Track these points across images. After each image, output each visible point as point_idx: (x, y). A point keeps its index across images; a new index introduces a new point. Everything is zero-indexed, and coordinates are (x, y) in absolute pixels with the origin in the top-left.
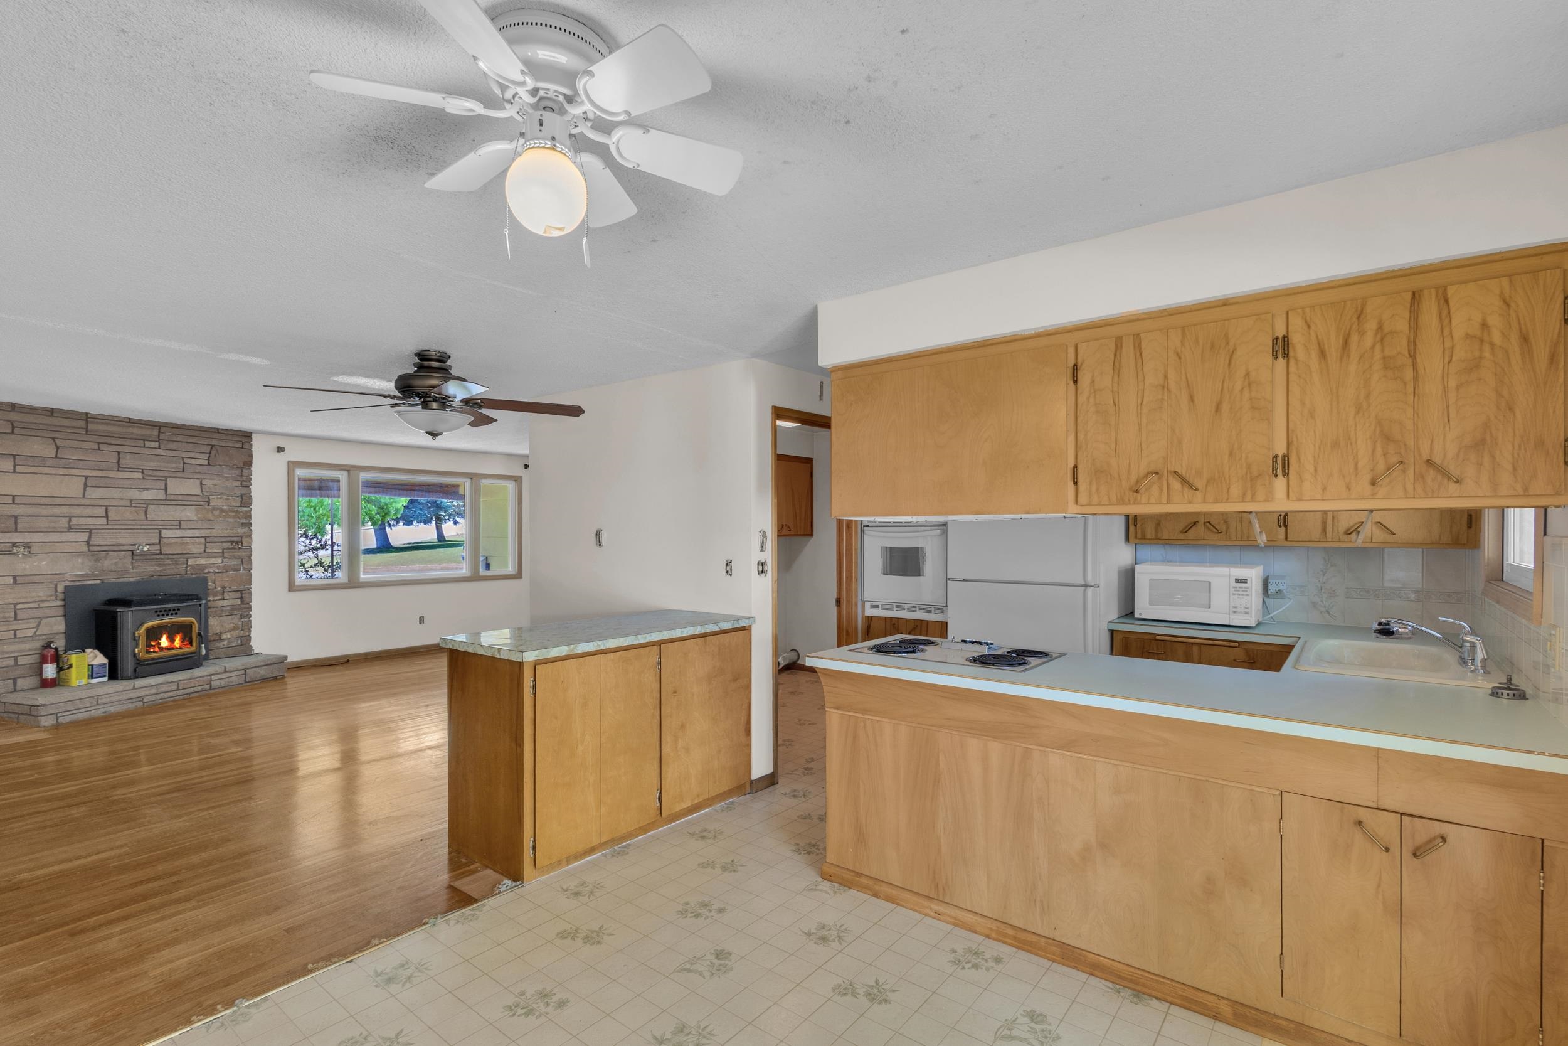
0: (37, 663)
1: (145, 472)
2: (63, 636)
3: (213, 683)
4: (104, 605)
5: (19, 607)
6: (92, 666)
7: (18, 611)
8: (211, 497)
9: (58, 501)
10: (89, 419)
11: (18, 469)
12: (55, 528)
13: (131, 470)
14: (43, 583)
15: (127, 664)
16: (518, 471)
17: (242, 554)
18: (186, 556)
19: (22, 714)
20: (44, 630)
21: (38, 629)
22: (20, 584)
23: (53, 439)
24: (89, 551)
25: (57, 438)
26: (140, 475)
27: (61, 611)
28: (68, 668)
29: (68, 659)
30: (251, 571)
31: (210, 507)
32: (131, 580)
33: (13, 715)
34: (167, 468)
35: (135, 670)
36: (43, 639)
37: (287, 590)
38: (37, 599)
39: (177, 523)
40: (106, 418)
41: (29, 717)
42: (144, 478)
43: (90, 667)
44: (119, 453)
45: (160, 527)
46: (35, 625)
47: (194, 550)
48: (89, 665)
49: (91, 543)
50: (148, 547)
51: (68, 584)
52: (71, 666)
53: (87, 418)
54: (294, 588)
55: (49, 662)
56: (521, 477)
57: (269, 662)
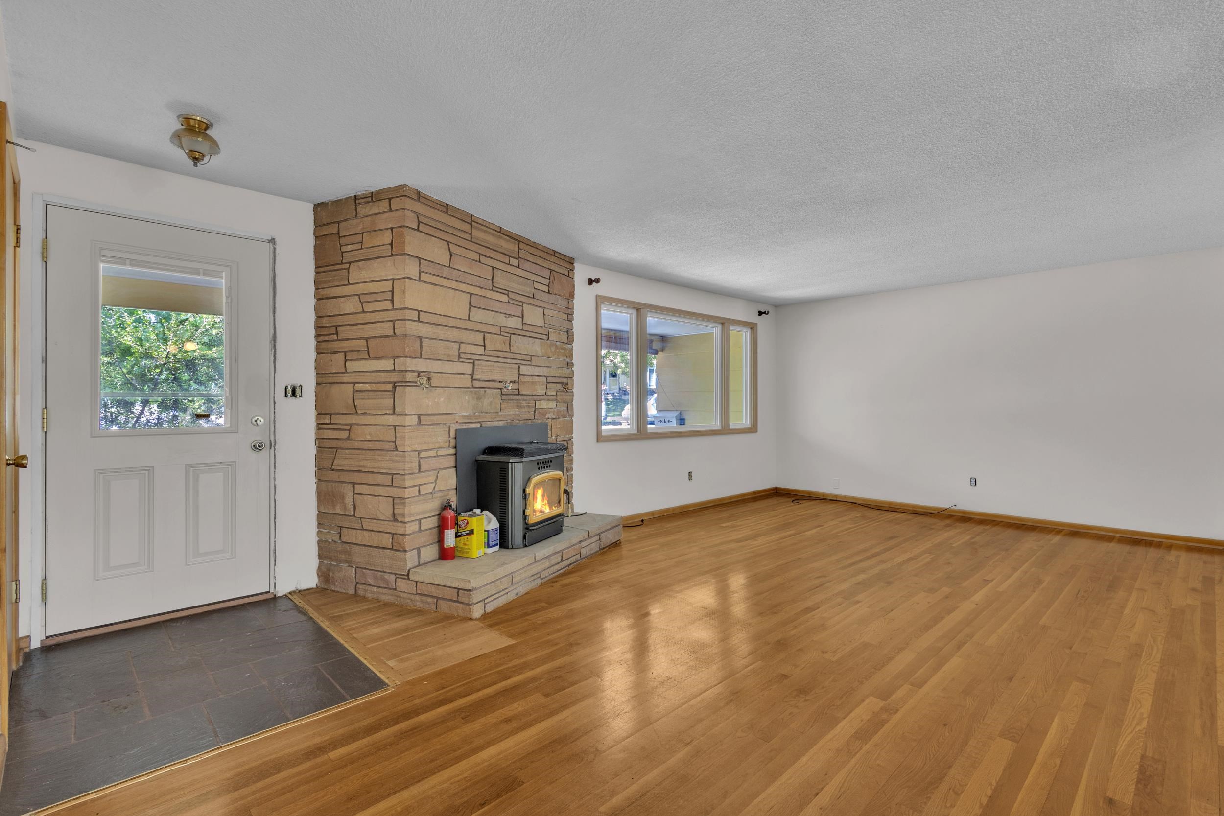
0: (435, 528)
1: (512, 295)
2: (454, 492)
3: (583, 551)
4: (483, 454)
5: (423, 454)
6: (488, 531)
7: (421, 460)
8: (550, 330)
9: (452, 322)
10: (473, 223)
11: (424, 277)
12: (449, 355)
13: (501, 291)
14: (439, 424)
15: (516, 531)
16: (754, 318)
17: (568, 398)
18: (535, 398)
19: (443, 599)
20: (441, 486)
21: (436, 484)
22: (424, 425)
23: (448, 243)
24: (473, 387)
25: (451, 243)
26: (504, 298)
27: (451, 461)
28: (468, 534)
29: (467, 523)
30: (573, 418)
31: (549, 341)
32: (501, 424)
33: (429, 600)
34: (523, 291)
35: (524, 537)
36: (440, 497)
37: (596, 440)
38: (437, 445)
39: (528, 358)
40: (484, 223)
41: (454, 604)
42: (509, 302)
43: (487, 532)
44: (493, 268)
45: (519, 362)
46: (432, 479)
47: (540, 391)
48: (485, 531)
49: (475, 377)
50: (511, 385)
51: (459, 427)
52: (471, 532)
53: (471, 222)
54: (602, 439)
55: (450, 528)
56: (757, 324)
57: (613, 525)
